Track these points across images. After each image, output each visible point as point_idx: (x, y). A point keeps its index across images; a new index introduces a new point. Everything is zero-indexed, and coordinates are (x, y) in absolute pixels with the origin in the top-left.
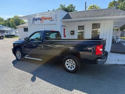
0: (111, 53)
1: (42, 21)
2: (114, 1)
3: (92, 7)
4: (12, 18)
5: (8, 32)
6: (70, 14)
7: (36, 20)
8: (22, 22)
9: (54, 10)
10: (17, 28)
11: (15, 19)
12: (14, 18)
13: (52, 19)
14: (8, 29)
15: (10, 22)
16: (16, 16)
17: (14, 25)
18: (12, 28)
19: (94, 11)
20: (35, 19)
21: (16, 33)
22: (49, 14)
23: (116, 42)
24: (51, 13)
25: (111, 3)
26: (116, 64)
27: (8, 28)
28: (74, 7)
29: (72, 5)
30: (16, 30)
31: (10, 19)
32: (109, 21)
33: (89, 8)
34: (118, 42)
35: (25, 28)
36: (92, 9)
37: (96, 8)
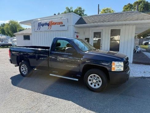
0: (134, 64)
1: (50, 27)
2: (129, 4)
3: (105, 10)
4: (7, 24)
5: (2, 41)
6: (84, 18)
7: (43, 25)
8: (20, 29)
9: (59, 14)
10: (15, 36)
11: (11, 24)
12: (9, 23)
13: (63, 24)
14: (2, 37)
15: (5, 28)
16: (12, 21)
17: (10, 32)
18: (8, 35)
19: (113, 15)
20: (41, 25)
21: (13, 42)
22: (59, 18)
23: (136, 51)
24: (62, 17)
25: (125, 6)
26: (142, 77)
27: (3, 35)
28: (83, 11)
29: (80, 8)
30: (12, 38)
31: (4, 24)
32: (131, 27)
33: (102, 12)
34: (138, 52)
35: (26, 36)
36: (106, 12)
37: (110, 11)
